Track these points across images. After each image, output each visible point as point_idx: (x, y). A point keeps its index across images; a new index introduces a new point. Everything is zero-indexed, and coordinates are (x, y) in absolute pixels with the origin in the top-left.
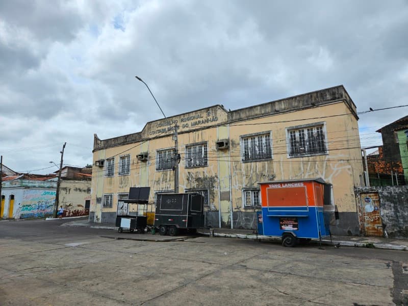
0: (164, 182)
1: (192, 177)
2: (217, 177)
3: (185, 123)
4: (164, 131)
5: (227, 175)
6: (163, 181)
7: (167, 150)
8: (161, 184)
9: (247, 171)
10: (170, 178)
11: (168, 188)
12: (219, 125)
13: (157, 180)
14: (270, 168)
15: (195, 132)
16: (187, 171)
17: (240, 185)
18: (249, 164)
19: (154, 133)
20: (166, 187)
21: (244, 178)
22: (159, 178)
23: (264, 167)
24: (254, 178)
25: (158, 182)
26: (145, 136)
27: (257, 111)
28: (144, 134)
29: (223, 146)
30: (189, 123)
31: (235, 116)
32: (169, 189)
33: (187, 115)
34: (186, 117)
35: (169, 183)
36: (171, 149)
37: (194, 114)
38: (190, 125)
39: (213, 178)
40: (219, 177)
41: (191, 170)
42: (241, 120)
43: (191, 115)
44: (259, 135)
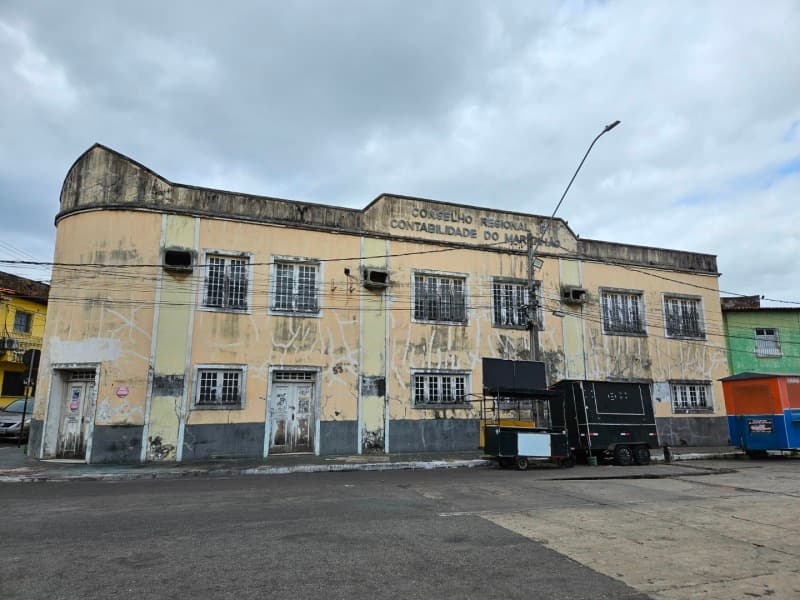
0: (439, 350)
1: (510, 347)
2: (562, 354)
3: (492, 230)
4: (433, 229)
5: (580, 352)
6: (435, 346)
7: (438, 276)
8: (429, 354)
9: (612, 350)
10: (454, 343)
11: (450, 364)
12: (563, 257)
13: (418, 342)
14: (645, 349)
15: (513, 256)
16: (498, 332)
17: (602, 372)
18: (614, 338)
19: (406, 225)
20: (443, 363)
21: (608, 360)
22: (423, 339)
23: (635, 345)
24: (623, 362)
25: (420, 348)
26: (378, 226)
27: (624, 254)
28: (372, 218)
29: (573, 297)
30: (502, 232)
31: (591, 251)
32: (453, 367)
33: (496, 214)
34: (493, 217)
35: (454, 353)
36: (449, 277)
37: (510, 219)
38: (502, 239)
39: (555, 354)
40: (565, 352)
41: (508, 333)
42: (599, 260)
43: (504, 218)
44: (625, 294)
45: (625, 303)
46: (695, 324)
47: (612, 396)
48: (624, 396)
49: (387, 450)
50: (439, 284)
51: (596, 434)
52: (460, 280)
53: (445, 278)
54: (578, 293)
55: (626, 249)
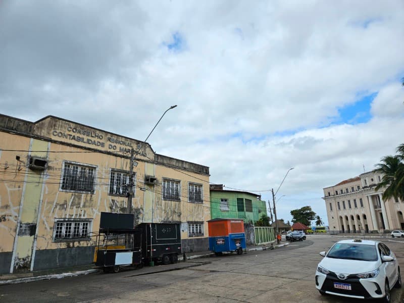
0: (75, 207)
1: (116, 206)
2: (143, 210)
3: (113, 144)
4: (79, 139)
5: (151, 208)
6: (73, 205)
7: (80, 165)
8: (68, 209)
9: (165, 207)
10: (85, 203)
11: (80, 215)
12: (147, 162)
13: (62, 202)
14: (179, 207)
15: (123, 159)
16: (110, 198)
17: (160, 218)
18: (167, 201)
19: (63, 135)
20: (76, 215)
21: (163, 212)
22: (66, 201)
23: (175, 205)
24: (170, 213)
25: (63, 206)
26: (44, 133)
27: (174, 163)
28: (39, 128)
29: (150, 181)
30: (118, 146)
31: (160, 160)
32: (82, 217)
33: (116, 137)
34: (115, 138)
35: (83, 209)
36: (86, 166)
37: (123, 140)
38: (118, 150)
39: (139, 209)
40: (144, 209)
41: (116, 198)
42: (163, 164)
43: (120, 139)
44: (173, 181)
45: (173, 185)
46: (200, 196)
47: (164, 230)
48: (169, 230)
49: (32, 269)
50: (79, 169)
51: (155, 250)
52: (92, 169)
53: (83, 167)
54: (153, 180)
55: (175, 161)
